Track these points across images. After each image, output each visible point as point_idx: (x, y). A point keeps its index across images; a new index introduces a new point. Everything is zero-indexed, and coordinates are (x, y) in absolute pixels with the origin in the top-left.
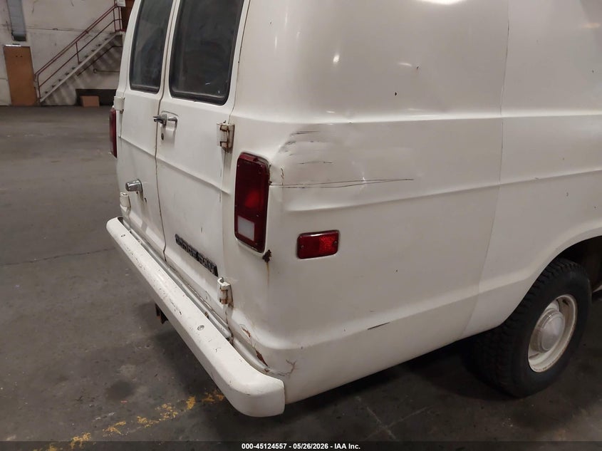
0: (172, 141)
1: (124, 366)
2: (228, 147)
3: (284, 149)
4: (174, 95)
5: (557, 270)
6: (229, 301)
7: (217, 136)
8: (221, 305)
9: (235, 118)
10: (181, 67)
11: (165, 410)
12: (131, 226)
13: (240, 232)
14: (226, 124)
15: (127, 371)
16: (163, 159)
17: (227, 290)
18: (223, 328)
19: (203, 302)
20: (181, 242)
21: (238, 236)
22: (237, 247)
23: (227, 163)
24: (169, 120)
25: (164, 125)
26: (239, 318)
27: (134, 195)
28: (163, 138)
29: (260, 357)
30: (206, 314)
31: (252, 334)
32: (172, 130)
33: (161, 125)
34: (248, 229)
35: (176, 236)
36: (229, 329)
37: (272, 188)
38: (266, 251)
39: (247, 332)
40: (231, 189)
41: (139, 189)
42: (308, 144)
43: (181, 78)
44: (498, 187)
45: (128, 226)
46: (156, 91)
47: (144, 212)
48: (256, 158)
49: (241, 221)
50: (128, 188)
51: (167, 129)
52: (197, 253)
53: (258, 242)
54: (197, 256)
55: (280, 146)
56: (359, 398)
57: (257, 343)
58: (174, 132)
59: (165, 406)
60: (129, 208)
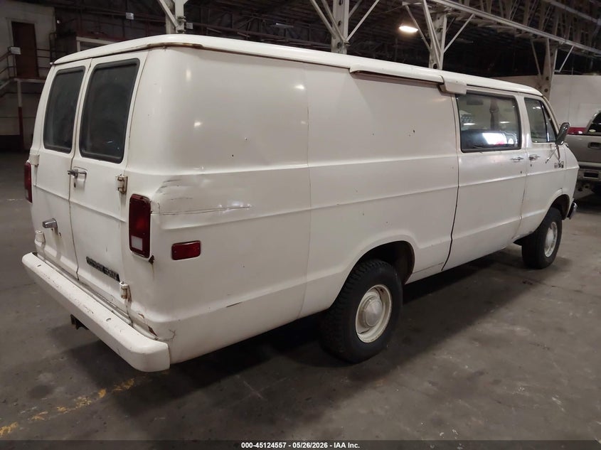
0: (83, 188)
1: (41, 375)
2: (123, 191)
3: (159, 191)
4: (83, 155)
5: (370, 267)
6: (128, 296)
7: (116, 184)
8: (123, 301)
9: (128, 172)
10: (88, 137)
11: (81, 401)
12: (46, 258)
13: (133, 246)
14: (122, 176)
15: (45, 378)
16: (76, 202)
17: (126, 289)
18: (125, 319)
19: (109, 305)
20: (91, 262)
21: (132, 249)
22: (132, 257)
23: (123, 201)
24: (81, 173)
25: (76, 177)
26: (136, 308)
27: (49, 231)
28: (75, 186)
29: (151, 331)
30: (112, 312)
31: (145, 316)
32: (83, 180)
33: (73, 177)
34: (138, 243)
35: (87, 258)
36: (130, 318)
37: (154, 216)
38: (150, 256)
39: (142, 315)
40: (126, 219)
41: (54, 226)
42: (176, 187)
43: (89, 143)
44: (310, 210)
45: (42, 258)
46: (69, 152)
47: (59, 244)
48: (142, 197)
49: (134, 238)
50: (44, 226)
51: (79, 179)
52: (104, 267)
53: (145, 251)
54: (104, 270)
55: (157, 189)
56: (238, 376)
57: (148, 320)
58: (84, 182)
59: (80, 398)
60: (44, 243)
